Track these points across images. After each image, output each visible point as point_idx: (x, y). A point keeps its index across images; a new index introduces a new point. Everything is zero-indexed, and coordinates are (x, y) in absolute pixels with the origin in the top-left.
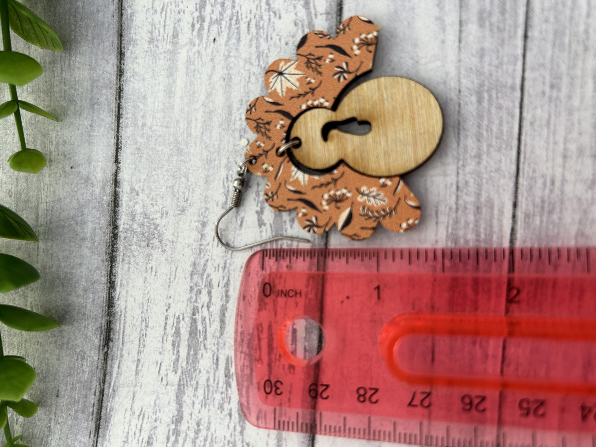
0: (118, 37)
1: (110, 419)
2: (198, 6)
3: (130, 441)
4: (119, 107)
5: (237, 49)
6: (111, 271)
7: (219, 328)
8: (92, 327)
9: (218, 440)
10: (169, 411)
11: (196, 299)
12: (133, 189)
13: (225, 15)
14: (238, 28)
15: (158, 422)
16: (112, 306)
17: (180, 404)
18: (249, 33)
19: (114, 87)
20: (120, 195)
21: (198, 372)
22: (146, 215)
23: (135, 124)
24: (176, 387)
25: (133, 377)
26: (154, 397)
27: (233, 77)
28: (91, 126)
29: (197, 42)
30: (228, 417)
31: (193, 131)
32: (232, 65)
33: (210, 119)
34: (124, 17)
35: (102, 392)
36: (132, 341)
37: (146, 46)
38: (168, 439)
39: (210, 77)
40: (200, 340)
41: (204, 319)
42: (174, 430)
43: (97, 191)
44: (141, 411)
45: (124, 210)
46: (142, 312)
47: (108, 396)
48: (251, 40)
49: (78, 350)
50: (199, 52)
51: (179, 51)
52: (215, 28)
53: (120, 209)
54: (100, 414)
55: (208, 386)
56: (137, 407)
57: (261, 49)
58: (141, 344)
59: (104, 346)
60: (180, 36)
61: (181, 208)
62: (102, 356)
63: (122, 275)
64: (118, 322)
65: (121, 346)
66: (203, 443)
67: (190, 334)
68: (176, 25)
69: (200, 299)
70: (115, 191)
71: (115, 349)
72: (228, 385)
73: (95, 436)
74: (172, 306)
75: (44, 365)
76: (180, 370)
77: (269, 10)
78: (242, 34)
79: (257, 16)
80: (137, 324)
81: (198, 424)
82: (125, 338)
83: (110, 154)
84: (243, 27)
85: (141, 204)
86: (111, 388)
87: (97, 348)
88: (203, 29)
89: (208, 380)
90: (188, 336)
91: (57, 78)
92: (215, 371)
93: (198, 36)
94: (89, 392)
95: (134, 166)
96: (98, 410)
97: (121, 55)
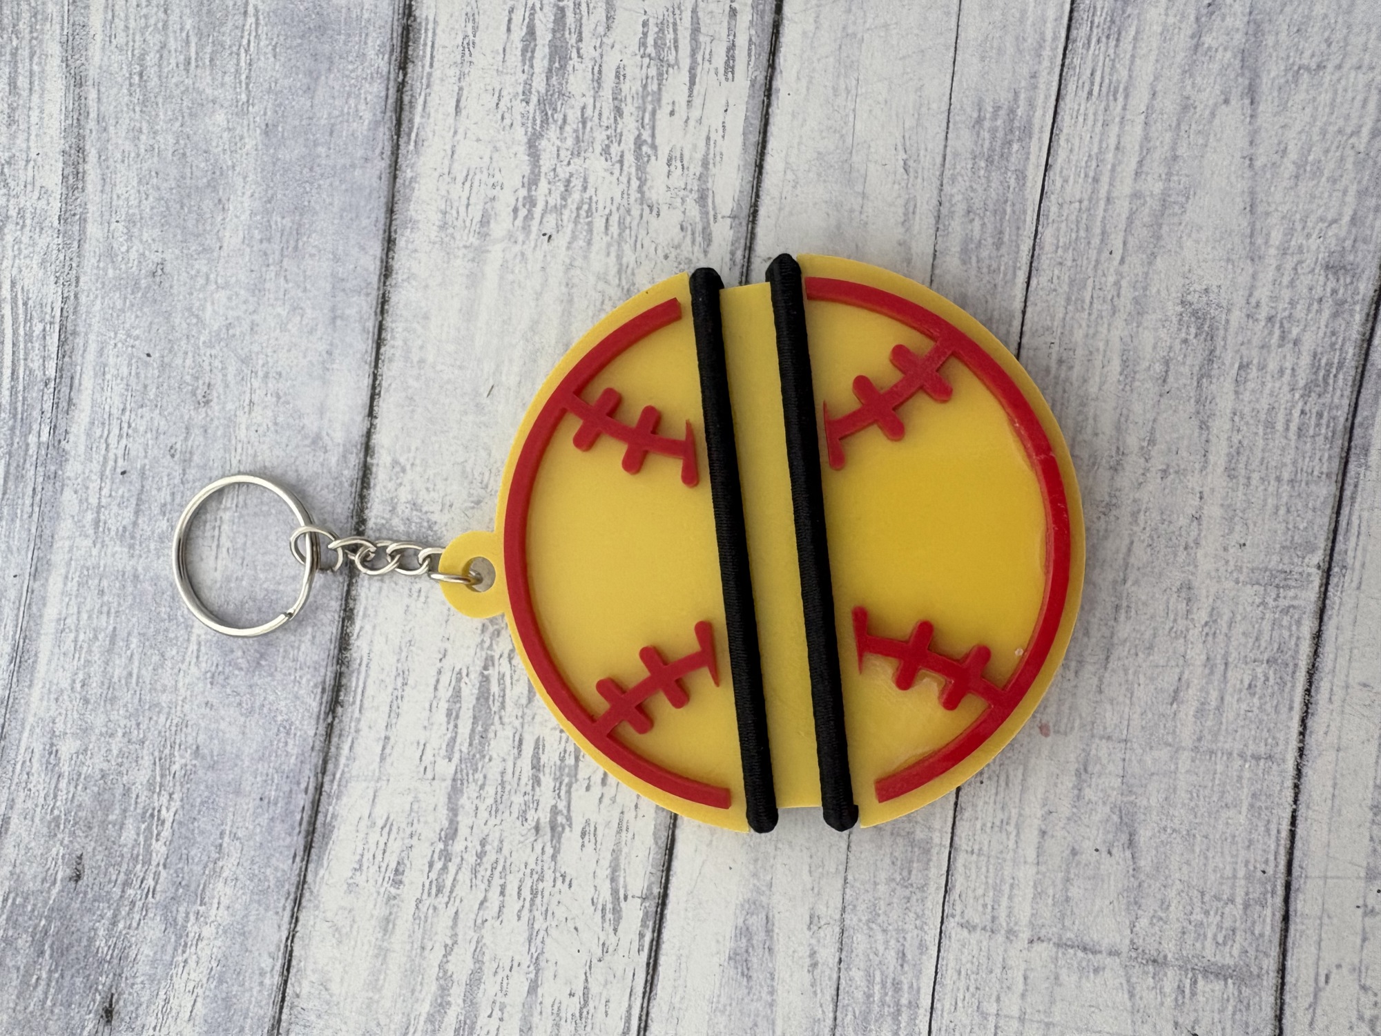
0: (386, 212)
1: (331, 832)
2: (526, 180)
3: (365, 868)
4: (381, 328)
5: (585, 257)
6: (348, 592)
7: (526, 692)
8: (309, 681)
9: (514, 868)
10: (435, 821)
11: (491, 645)
12: (395, 462)
13: (569, 201)
14: (590, 224)
15: (415, 838)
16: (346, 649)
17: (454, 810)
18: (607, 234)
19: (374, 293)
20: (374, 469)
21: (487, 759)
22: (415, 506)
23: (407, 359)
24: (449, 782)
25: (376, 765)
26: (410, 799)
27: (576, 299)
28: (329, 353)
29: (521, 238)
30: (533, 831)
31: (504, 378)
32: (576, 281)
33: (535, 361)
34: (399, 181)
35: (319, 789)
36: (377, 709)
37: (434, 233)
38: (431, 865)
39: (538, 296)
40: (494, 709)
41: (502, 677)
42: (441, 851)
43: (333, 460)
44: (388, 818)
45: (378, 494)
46: (398, 661)
47: (329, 796)
48: (609, 245)
49: (279, 718)
50: (523, 254)
51: (489, 248)
52: (551, 220)
53: (372, 492)
54: (315, 823)
55: (503, 783)
56: (380, 814)
57: (625, 261)
58: (394, 711)
59: (327, 714)
60: (492, 225)
61: (475, 499)
62: (322, 730)
63: (367, 598)
64: (355, 675)
65: (357, 714)
66: (489, 872)
67: (478, 699)
68: (488, 206)
69: (497, 643)
70: (365, 462)
71: (346, 719)
72: (537, 781)
73: (302, 860)
74: (450, 652)
75: (216, 741)
76: (456, 756)
77: (642, 200)
78: (595, 232)
79: (622, 209)
80: (388, 680)
81: (483, 843)
82: (365, 702)
83: (360, 402)
84: (599, 223)
85: (408, 488)
86: (336, 783)
87: (314, 716)
88: (533, 218)
89: (503, 773)
90: (474, 702)
91: (272, 268)
92: (516, 759)
93: (524, 228)
94: (295, 787)
95: (400, 426)
96: (311, 817)
97: (390, 243)
